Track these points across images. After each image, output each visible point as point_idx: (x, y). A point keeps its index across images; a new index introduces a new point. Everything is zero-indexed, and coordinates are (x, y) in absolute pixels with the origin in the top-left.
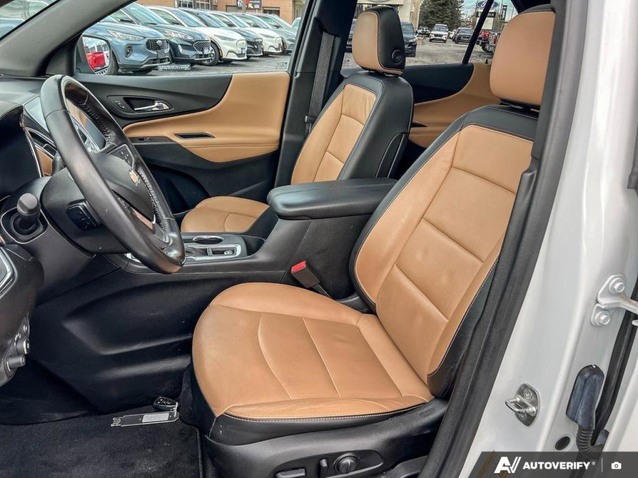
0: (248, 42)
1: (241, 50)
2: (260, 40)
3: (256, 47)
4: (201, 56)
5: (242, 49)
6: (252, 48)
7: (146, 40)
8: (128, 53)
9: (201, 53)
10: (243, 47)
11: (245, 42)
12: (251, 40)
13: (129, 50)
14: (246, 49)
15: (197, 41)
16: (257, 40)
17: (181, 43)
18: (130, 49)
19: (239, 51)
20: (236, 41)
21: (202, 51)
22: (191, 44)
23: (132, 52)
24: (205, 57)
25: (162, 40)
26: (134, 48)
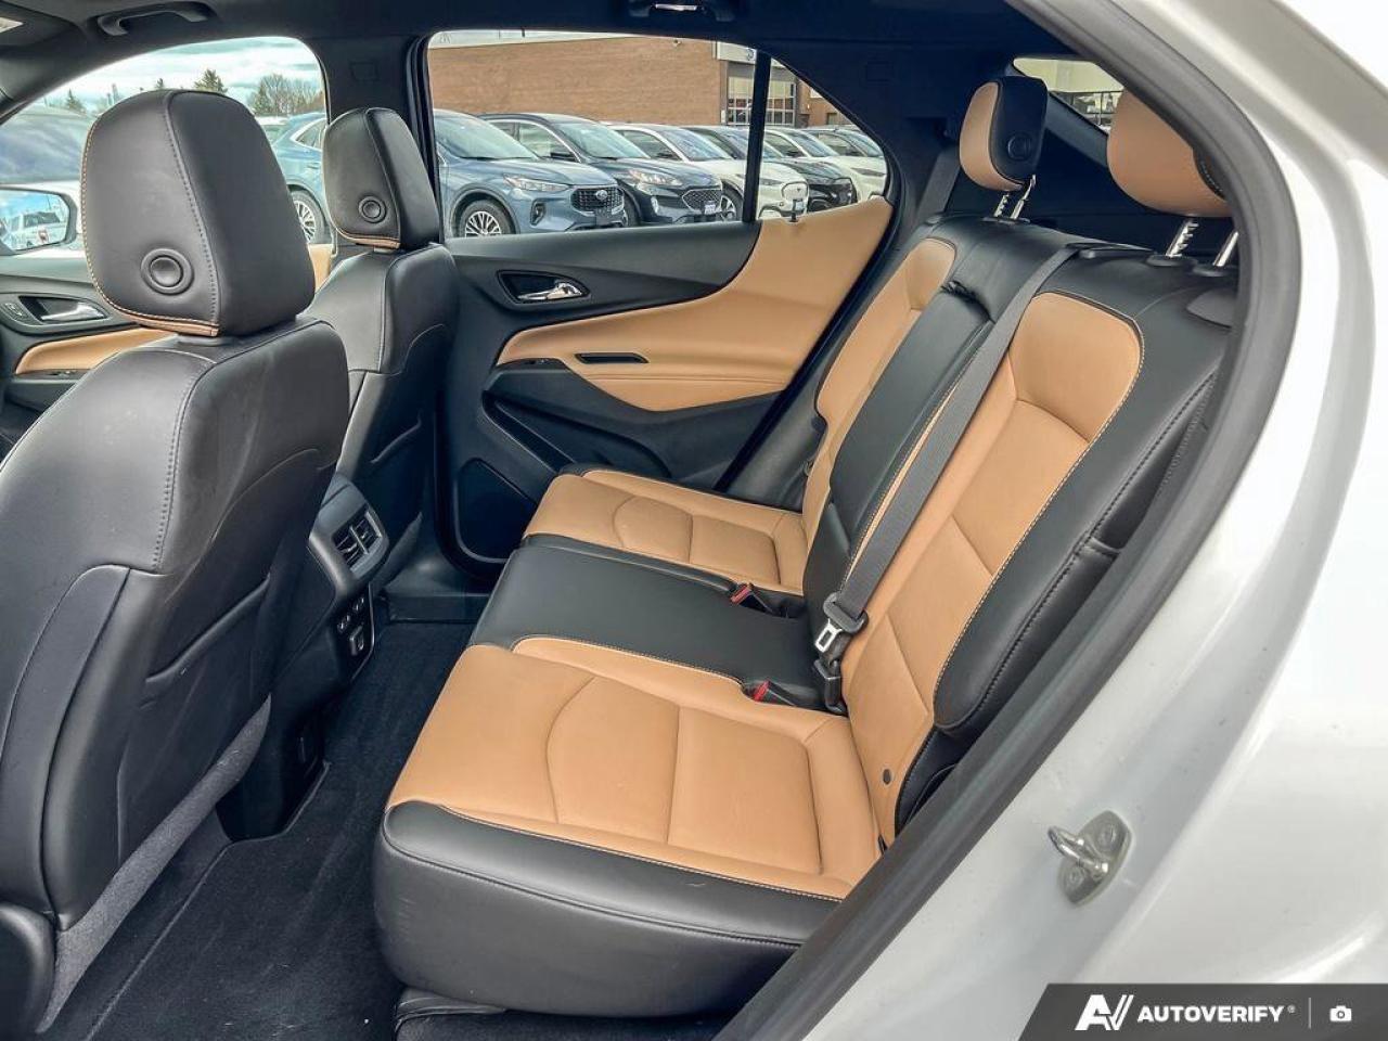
0: (813, 187)
1: (792, 203)
2: (847, 181)
3: (834, 196)
4: (697, 219)
5: (795, 201)
6: (825, 199)
7: (573, 190)
8: (536, 217)
9: (698, 212)
10: (797, 197)
11: (804, 186)
12: (824, 181)
13: (539, 210)
14: (806, 201)
15: (691, 188)
16: (838, 182)
17: (657, 193)
18: (540, 208)
19: (788, 205)
20: (780, 187)
21: (702, 207)
22: (676, 196)
23: (544, 213)
24: (708, 221)
25: (607, 189)
26: (548, 205)
